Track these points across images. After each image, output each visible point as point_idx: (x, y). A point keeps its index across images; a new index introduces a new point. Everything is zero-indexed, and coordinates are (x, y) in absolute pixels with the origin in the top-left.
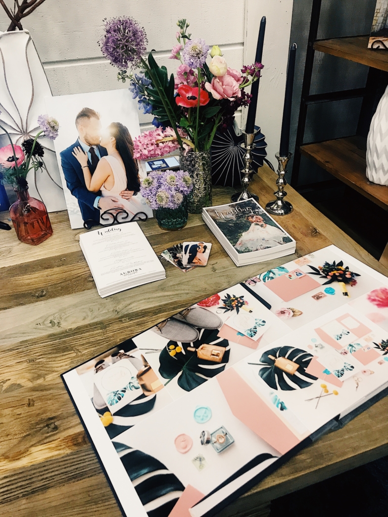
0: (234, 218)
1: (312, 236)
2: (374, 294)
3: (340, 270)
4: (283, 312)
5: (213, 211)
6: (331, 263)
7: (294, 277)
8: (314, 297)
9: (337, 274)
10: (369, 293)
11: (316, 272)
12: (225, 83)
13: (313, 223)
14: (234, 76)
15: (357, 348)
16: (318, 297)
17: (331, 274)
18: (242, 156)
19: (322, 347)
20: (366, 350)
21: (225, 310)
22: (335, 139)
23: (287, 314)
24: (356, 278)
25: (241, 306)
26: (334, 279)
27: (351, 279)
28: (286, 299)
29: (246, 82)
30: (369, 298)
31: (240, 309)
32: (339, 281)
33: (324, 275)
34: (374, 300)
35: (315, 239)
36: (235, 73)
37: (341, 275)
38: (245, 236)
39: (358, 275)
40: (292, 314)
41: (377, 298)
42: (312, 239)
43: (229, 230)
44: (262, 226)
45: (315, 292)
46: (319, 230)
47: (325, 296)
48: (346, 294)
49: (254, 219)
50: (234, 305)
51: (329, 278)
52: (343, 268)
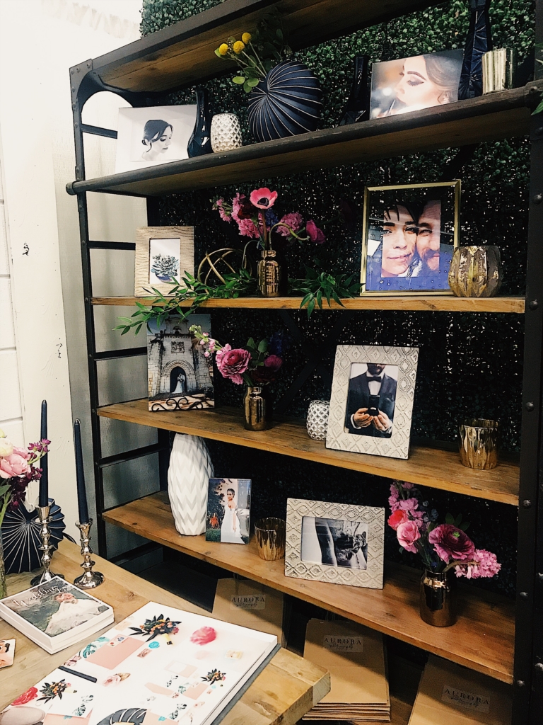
0: (39, 602)
1: (130, 600)
2: (195, 635)
3: (162, 622)
4: (110, 681)
5: (11, 601)
6: (152, 619)
7: (117, 643)
8: (139, 656)
9: (159, 628)
10: (191, 635)
11: (138, 631)
12: (12, 462)
13: (128, 588)
14: (20, 454)
15: (187, 687)
16: (143, 655)
17: (153, 629)
18: (37, 533)
19: (154, 698)
20: (195, 686)
21: (45, 700)
22: (140, 498)
23: (114, 681)
24: (177, 626)
25: (63, 690)
26: (157, 632)
27: (173, 628)
28: (111, 667)
29: (34, 458)
30: (192, 640)
31: (62, 693)
32: (162, 633)
33: (146, 632)
34: (197, 640)
35: (133, 602)
36: (22, 451)
37: (162, 628)
38: (55, 619)
39: (179, 623)
40: (119, 678)
41: (199, 638)
42: (130, 603)
43: (34, 617)
44: (73, 602)
45: (140, 651)
46: (136, 593)
47: (150, 651)
48: (170, 643)
49: (63, 597)
50: (56, 692)
51: (152, 633)
52: (164, 620)
